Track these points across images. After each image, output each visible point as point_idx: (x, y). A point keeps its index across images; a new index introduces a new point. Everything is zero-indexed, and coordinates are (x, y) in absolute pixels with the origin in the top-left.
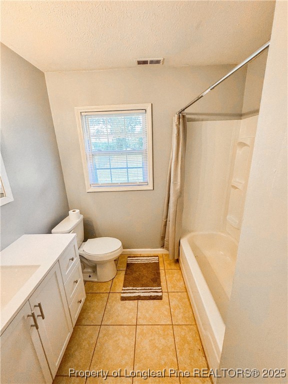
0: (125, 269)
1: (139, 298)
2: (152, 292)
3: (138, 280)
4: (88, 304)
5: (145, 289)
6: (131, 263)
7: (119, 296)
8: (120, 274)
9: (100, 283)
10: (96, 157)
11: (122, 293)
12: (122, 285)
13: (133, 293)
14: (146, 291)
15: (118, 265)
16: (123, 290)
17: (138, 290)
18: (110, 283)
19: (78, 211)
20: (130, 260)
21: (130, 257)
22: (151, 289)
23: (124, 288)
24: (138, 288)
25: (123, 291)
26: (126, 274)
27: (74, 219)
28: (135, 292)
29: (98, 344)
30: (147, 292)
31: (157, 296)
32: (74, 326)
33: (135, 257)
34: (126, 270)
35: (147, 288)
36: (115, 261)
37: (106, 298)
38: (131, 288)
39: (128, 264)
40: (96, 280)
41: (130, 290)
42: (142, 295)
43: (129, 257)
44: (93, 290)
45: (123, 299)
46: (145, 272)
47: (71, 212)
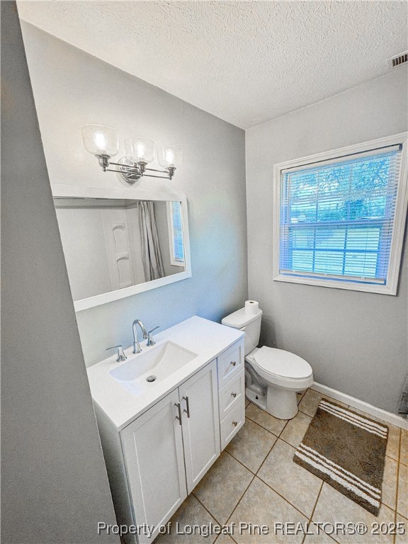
0: (313, 416)
1: (326, 478)
2: (356, 486)
3: (333, 447)
4: (246, 434)
5: (341, 471)
6: (327, 412)
7: (291, 452)
8: (302, 418)
9: (268, 416)
10: (294, 231)
11: (298, 450)
12: (301, 437)
13: (317, 462)
14: (345, 477)
15: (303, 403)
16: (300, 446)
17: (329, 464)
18: (284, 423)
19: (256, 303)
20: (324, 406)
21: (326, 401)
22: (355, 480)
23: (302, 445)
24: (328, 461)
25: (300, 449)
26: (311, 424)
27: (250, 313)
28: (320, 464)
29: (245, 499)
30: (345, 479)
31: (367, 503)
32: (222, 450)
33: (336, 405)
34: (314, 419)
35: (348, 473)
36: (299, 394)
37: (271, 443)
38: (315, 452)
39: (319, 409)
40: (264, 408)
41: (312, 453)
42: (334, 477)
43: (323, 399)
44: (256, 418)
45: (297, 461)
46: (350, 441)
47: (247, 303)
